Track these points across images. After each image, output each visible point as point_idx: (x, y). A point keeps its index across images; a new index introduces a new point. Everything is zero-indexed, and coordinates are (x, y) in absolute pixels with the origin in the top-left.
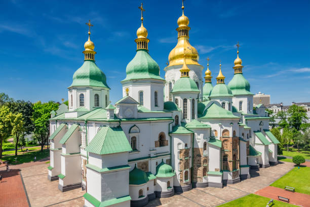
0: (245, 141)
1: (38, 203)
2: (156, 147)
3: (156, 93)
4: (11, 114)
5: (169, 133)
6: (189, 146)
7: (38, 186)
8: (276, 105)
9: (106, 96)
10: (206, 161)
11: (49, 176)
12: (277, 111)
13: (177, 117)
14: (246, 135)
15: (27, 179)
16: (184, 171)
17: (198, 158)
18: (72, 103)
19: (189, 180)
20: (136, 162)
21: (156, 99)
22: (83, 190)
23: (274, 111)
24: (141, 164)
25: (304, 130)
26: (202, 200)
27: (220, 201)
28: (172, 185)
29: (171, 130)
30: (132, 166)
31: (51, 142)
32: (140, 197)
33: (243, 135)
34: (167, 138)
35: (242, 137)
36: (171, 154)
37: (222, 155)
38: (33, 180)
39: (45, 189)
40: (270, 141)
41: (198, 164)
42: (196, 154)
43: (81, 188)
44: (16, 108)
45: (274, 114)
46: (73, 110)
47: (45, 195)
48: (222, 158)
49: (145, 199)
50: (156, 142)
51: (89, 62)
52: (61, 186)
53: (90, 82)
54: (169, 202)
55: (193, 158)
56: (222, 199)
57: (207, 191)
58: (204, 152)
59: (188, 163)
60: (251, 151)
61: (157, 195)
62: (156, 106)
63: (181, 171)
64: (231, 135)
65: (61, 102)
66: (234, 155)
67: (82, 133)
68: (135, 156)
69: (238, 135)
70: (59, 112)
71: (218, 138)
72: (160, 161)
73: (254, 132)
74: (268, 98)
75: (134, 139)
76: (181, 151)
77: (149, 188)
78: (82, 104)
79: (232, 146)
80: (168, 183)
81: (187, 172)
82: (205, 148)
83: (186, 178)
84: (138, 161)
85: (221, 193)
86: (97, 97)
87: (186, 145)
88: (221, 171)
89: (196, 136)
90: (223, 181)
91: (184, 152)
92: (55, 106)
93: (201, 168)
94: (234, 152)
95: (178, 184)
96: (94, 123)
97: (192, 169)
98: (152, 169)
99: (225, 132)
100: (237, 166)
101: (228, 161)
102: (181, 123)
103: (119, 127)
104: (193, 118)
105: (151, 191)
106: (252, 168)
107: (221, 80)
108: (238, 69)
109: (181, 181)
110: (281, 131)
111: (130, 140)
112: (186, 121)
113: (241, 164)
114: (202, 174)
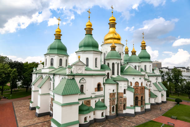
0: (147, 89)
1: (23, 124)
2: (95, 91)
3: (96, 59)
4: (10, 69)
5: (104, 84)
6: (115, 91)
7: (23, 113)
8: (165, 68)
9: (66, 60)
10: (125, 100)
11: (30, 107)
12: (166, 71)
13: (108, 73)
14: (148, 85)
15: (17, 108)
16: (112, 106)
17: (121, 99)
18: (46, 63)
19: (115, 112)
21: (96, 62)
22: (50, 116)
23: (164, 71)
24: (86, 102)
25: (181, 83)
26: (122, 124)
27: (133, 125)
28: (104, 115)
29: (105, 81)
30: (81, 103)
31: (33, 86)
32: (85, 122)
33: (147, 85)
34: (102, 86)
35: (146, 86)
36: (104, 96)
37: (135, 97)
38: (21, 109)
39: (27, 115)
40: (162, 89)
41: (121, 103)
42: (119, 96)
43: (49, 115)
44: (13, 66)
45: (163, 73)
46: (46, 68)
47: (27, 119)
48: (135, 98)
49: (88, 123)
50: (95, 88)
51: (58, 40)
52: (37, 113)
53: (57, 51)
54: (103, 125)
55: (118, 98)
56: (134, 123)
57: (126, 119)
58: (124, 95)
59: (115, 102)
60: (151, 95)
61: (95, 120)
62: (96, 67)
63: (110, 106)
64: (140, 85)
65: (39, 63)
66: (142, 97)
67: (51, 82)
68: (82, 96)
69: (144, 85)
70: (38, 69)
71: (132, 87)
72: (97, 100)
73: (153, 83)
74: (160, 64)
75: (82, 86)
76: (110, 94)
77: (91, 117)
78: (52, 64)
79: (140, 92)
80: (102, 113)
81: (114, 107)
82: (125, 93)
83: (113, 111)
84: (84, 100)
85: (134, 120)
86: (61, 60)
87: (113, 91)
88: (134, 106)
89: (120, 85)
90: (135, 112)
91: (112, 95)
92: (36, 65)
93: (123, 105)
94: (142, 95)
95: (108, 114)
96: (58, 76)
97: (117, 106)
98: (93, 105)
99: (137, 83)
100: (143, 103)
101: (138, 101)
102: (111, 77)
103: (73, 79)
104: (118, 74)
105: (92, 118)
106: (152, 105)
107: (134, 53)
108: (144, 47)
109: (110, 112)
110: (168, 83)
111: (80, 87)
112: (113, 76)
113: (146, 103)
114: (123, 108)
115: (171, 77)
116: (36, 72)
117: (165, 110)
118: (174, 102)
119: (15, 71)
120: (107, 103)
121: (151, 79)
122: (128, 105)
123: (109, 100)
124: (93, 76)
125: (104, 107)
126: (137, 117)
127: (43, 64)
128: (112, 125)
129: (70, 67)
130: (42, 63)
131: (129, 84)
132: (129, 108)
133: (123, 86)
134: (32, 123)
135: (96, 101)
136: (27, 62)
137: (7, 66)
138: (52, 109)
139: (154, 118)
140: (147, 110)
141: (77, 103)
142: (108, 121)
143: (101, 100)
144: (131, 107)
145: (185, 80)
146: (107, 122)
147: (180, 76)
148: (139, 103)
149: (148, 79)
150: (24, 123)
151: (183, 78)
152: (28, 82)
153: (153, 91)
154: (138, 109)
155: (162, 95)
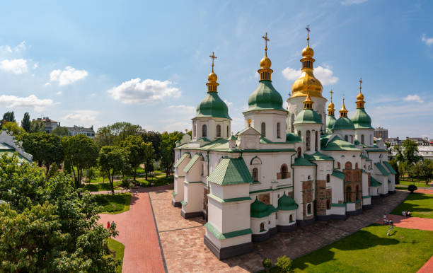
0: (366, 173)
1: (163, 226)
2: (278, 179)
3: (278, 125)
5: (292, 165)
6: (312, 178)
7: (164, 210)
8: (393, 139)
9: (228, 127)
10: (329, 192)
11: (172, 201)
12: (394, 144)
13: (299, 149)
14: (367, 167)
15: (155, 201)
16: (307, 204)
17: (321, 191)
18: (195, 133)
19: (312, 215)
20: (258, 194)
21: (278, 130)
22: (204, 218)
23: (392, 144)
24: (262, 197)
26: (326, 233)
27: (344, 234)
28: (294, 219)
29: (293, 162)
30: (254, 197)
31: (176, 169)
32: (261, 231)
33: (365, 167)
34: (290, 170)
36: (293, 187)
37: (345, 187)
38: (160, 204)
39: (169, 214)
40: (389, 172)
41: (322, 197)
42: (319, 186)
43: (202, 217)
44: (147, 138)
45: (391, 147)
46: (196, 140)
47: (169, 220)
48: (345, 189)
49: (267, 233)
50: (277, 174)
52: (183, 212)
53: (212, 112)
54: (292, 236)
55: (316, 190)
56: (345, 231)
57: (331, 224)
58: (327, 185)
59: (311, 196)
60: (372, 182)
61: (279, 229)
62: (278, 137)
63: (304, 203)
64: (354, 167)
65: (184, 132)
66: (357, 187)
67: (204, 162)
68: (256, 187)
69: (360, 167)
70: (182, 141)
71: (341, 170)
72: (281, 194)
73: (375, 164)
74: (386, 132)
75: (255, 171)
76: (304, 183)
77: (271, 222)
78: (204, 134)
79: (354, 178)
80: (291, 216)
81: (309, 206)
82: (328, 180)
83: (309, 212)
84: (259, 193)
85: (345, 225)
86: (219, 127)
87: (309, 178)
88: (345, 203)
89: (320, 168)
90: (346, 212)
91: (306, 185)
92: (179, 136)
93: (325, 201)
94: (357, 184)
95: (301, 218)
96: (216, 153)
97: (315, 202)
98: (274, 201)
99: (348, 164)
100: (360, 198)
101: (351, 193)
102: (304, 155)
103: (241, 158)
104: (316, 150)
105: (273, 225)
106: (373, 198)
107: (344, 114)
108: (361, 105)
109: (304, 214)
110: (398, 163)
111: (251, 172)
112: (309, 153)
113: (364, 195)
114: (325, 206)
115: (402, 153)
116: (180, 148)
117: (393, 205)
118: (405, 191)
119: (150, 147)
120: (299, 198)
121: (371, 156)
122: (334, 200)
123: (302, 193)
124: (274, 153)
125: (294, 205)
126: (350, 219)
127: (190, 134)
128: (307, 236)
129: (234, 138)
130: (188, 134)
131: (336, 166)
132: (335, 205)
133: (325, 168)
134: (176, 227)
135: (279, 196)
136: (166, 133)
137: (139, 139)
138: (206, 207)
139: (377, 220)
140: (365, 208)
141: (248, 198)
142: (302, 229)
143: (287, 194)
144: (340, 204)
145: (421, 157)
146: (299, 231)
147: (415, 152)
148: (353, 196)
149: (367, 156)
150: (165, 225)
151: (420, 154)
152: (168, 165)
153: (374, 176)
154: (352, 207)
155: (389, 182)
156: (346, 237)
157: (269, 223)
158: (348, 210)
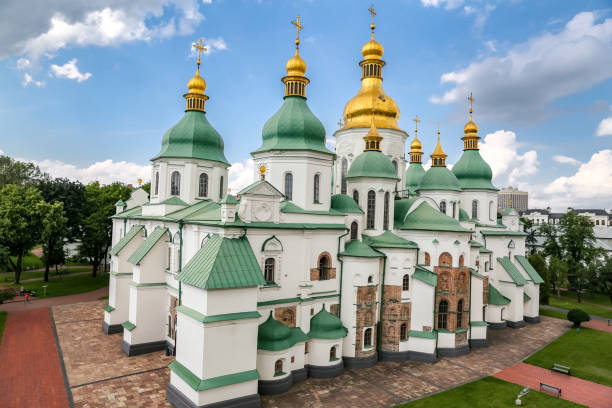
0: (480, 277)
1: (82, 375)
2: (312, 279)
3: (317, 177)
4: (42, 203)
5: (339, 256)
6: (376, 281)
7: (83, 342)
8: (538, 211)
9: (222, 178)
10: (407, 309)
11: (104, 324)
12: (540, 222)
13: (355, 224)
14: (482, 264)
15: (64, 326)
16: (365, 328)
17: (392, 305)
18: (157, 188)
19: (372, 348)
20: (273, 308)
21: (316, 189)
22: (168, 354)
23: (535, 222)
24: (282, 311)
25: (588, 261)
26: (395, 384)
27: (430, 389)
28: (339, 354)
29: (342, 249)
30: (265, 314)
31: (113, 258)
32: (276, 375)
33: (477, 263)
34: (335, 263)
35: (476, 268)
36: (340, 295)
37: (438, 302)
38: (76, 330)
39: (96, 349)
40: (526, 277)
41: (392, 318)
42: (387, 297)
43: (165, 352)
44: (53, 193)
45: (534, 228)
46: (157, 201)
47: (94, 361)
48: (438, 305)
49: (287, 379)
50: (312, 271)
51: (194, 113)
52: (126, 344)
53: (194, 148)
54: (333, 386)
55: (382, 304)
56: (433, 384)
57: (406, 369)
58: (404, 294)
59: (373, 314)
60: (491, 296)
61: (310, 372)
62: (316, 201)
63: (358, 327)
64: (455, 264)
65: (136, 185)
66: (460, 302)
67: (172, 246)
68: (271, 294)
69: (468, 263)
70: (130, 204)
71: (431, 268)
72: (318, 307)
73: (498, 260)
74: (525, 197)
75: (270, 262)
76: (360, 290)
77: (295, 358)
78: (175, 190)
79: (456, 285)
80: (333, 350)
81: (369, 330)
82: (406, 287)
83: (367, 343)
84: (276, 306)
85: (432, 372)
86: (204, 178)
87: (370, 279)
88: (435, 331)
89: (390, 262)
90: (437, 350)
91: (365, 293)
92: (126, 193)
93: (398, 325)
94: (460, 296)
95: (351, 353)
96: (195, 228)
97: (379, 326)
98: (303, 322)
99: (445, 257)
100: (465, 322)
101: (446, 314)
102: (363, 236)
103: (243, 238)
104: (386, 227)
105: (299, 365)
106: (492, 327)
107: (439, 161)
108: (471, 142)
109: (358, 347)
110: (548, 260)
111: (262, 266)
112: (371, 233)
113: (472, 320)
114: (398, 335)
115: (557, 240)
116: (125, 215)
117: (533, 347)
118: (562, 321)
119: (57, 210)
120: (349, 318)
121: (492, 245)
122: (415, 326)
123: (355, 308)
124: (307, 232)
125: (340, 329)
126: (443, 364)
127: (147, 188)
128: (360, 387)
129: (233, 201)
130: (143, 187)
131: (422, 261)
132: (417, 335)
133: (400, 263)
134: (111, 373)
135: (312, 311)
136: (97, 184)
137: (33, 193)
138: (172, 333)
139: (497, 371)
140: (474, 345)
141: (255, 315)
142: (352, 373)
143: (328, 309)
144: (423, 334)
145: (602, 251)
146: (346, 376)
147: (587, 240)
148: (452, 320)
149: (483, 244)
150: (87, 372)
151: (597, 245)
152: (98, 246)
153: (495, 285)
154: (448, 340)
155: (527, 298)
156: (434, 396)
157: (293, 360)
158: (440, 346)
